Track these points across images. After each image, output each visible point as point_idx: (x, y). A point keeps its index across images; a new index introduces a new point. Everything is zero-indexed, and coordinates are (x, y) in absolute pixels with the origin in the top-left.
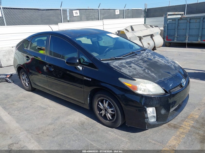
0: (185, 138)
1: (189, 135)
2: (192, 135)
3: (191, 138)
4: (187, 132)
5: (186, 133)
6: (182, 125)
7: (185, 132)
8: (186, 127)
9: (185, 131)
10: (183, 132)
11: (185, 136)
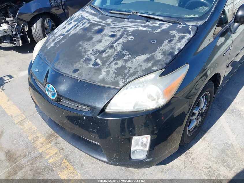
0: (27, 138)
1: (28, 144)
2: (26, 147)
3: (21, 145)
4: (34, 145)
5: (33, 143)
6: (51, 144)
7: (36, 142)
8: (44, 148)
9: (38, 143)
10: (37, 140)
11: (29, 140)
